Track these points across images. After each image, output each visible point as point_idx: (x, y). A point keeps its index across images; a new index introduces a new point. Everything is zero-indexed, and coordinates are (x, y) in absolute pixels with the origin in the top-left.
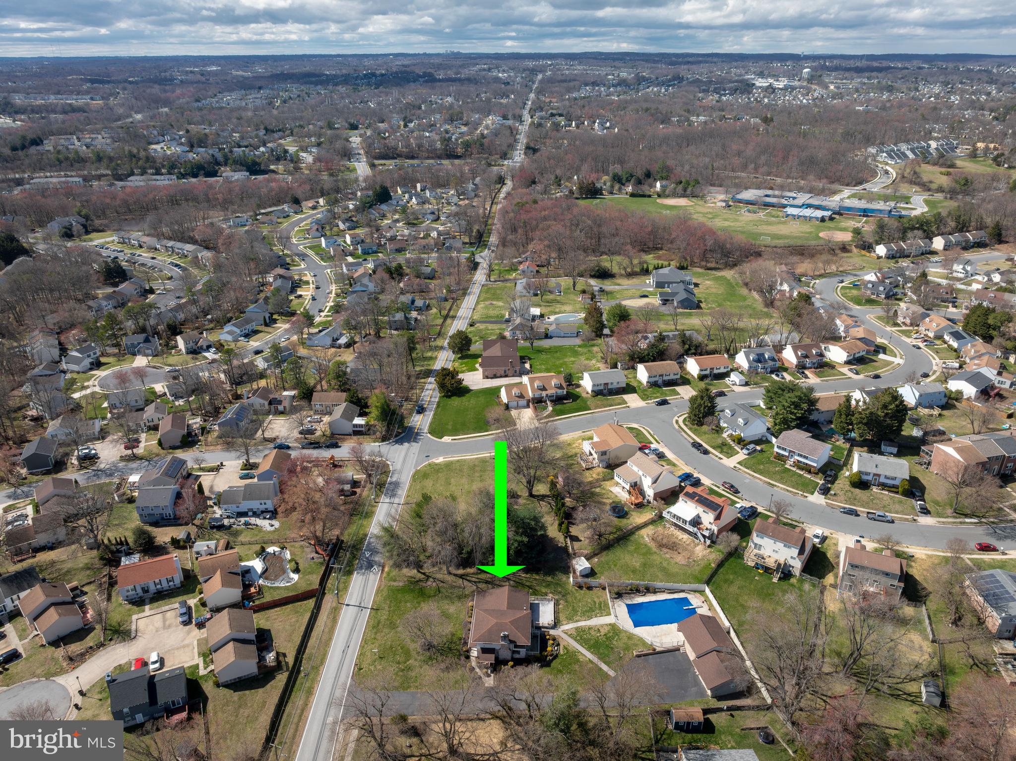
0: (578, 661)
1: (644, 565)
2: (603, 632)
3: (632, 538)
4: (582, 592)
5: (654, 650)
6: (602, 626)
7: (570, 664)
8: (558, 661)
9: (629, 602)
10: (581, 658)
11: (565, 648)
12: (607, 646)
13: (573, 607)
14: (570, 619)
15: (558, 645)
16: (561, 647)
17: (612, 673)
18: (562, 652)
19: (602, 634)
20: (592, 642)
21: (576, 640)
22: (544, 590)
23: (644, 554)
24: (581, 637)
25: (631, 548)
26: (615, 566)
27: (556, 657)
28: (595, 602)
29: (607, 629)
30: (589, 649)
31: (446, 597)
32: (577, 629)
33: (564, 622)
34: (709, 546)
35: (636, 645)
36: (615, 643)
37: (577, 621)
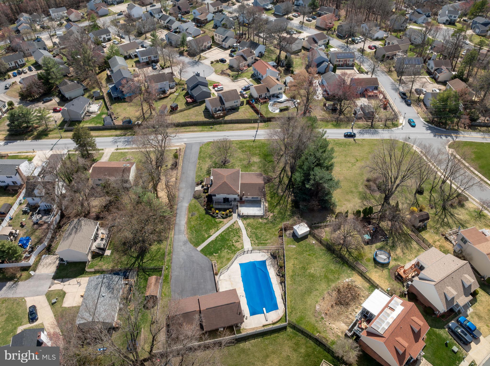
0: (210, 229)
1: (312, 276)
2: (237, 244)
3: (345, 268)
4: (277, 233)
5: (217, 274)
6: (242, 244)
7: (207, 224)
8: (210, 217)
9: (268, 263)
10: (212, 231)
11: (221, 222)
12: (223, 246)
13: (261, 228)
14: (248, 226)
15: (223, 218)
16: (222, 220)
17: (200, 248)
18: (217, 220)
19: (234, 244)
20: (226, 237)
21: (228, 228)
22: (276, 211)
23: (326, 277)
24: (231, 231)
25: (332, 267)
26: (309, 255)
27: (214, 217)
28: (267, 240)
29: (239, 246)
30: (221, 235)
31: (265, 165)
32: (239, 229)
33: (245, 222)
34: (346, 335)
35: (222, 263)
36: (226, 251)
37: (246, 230)
